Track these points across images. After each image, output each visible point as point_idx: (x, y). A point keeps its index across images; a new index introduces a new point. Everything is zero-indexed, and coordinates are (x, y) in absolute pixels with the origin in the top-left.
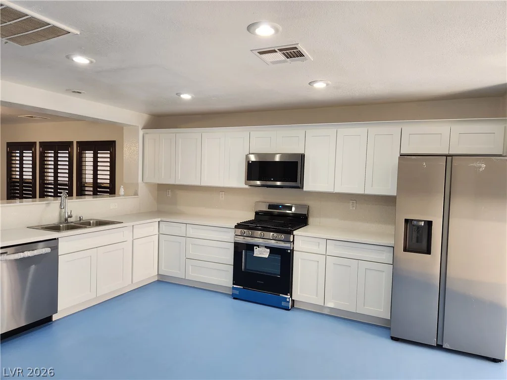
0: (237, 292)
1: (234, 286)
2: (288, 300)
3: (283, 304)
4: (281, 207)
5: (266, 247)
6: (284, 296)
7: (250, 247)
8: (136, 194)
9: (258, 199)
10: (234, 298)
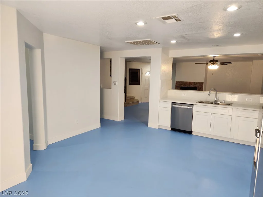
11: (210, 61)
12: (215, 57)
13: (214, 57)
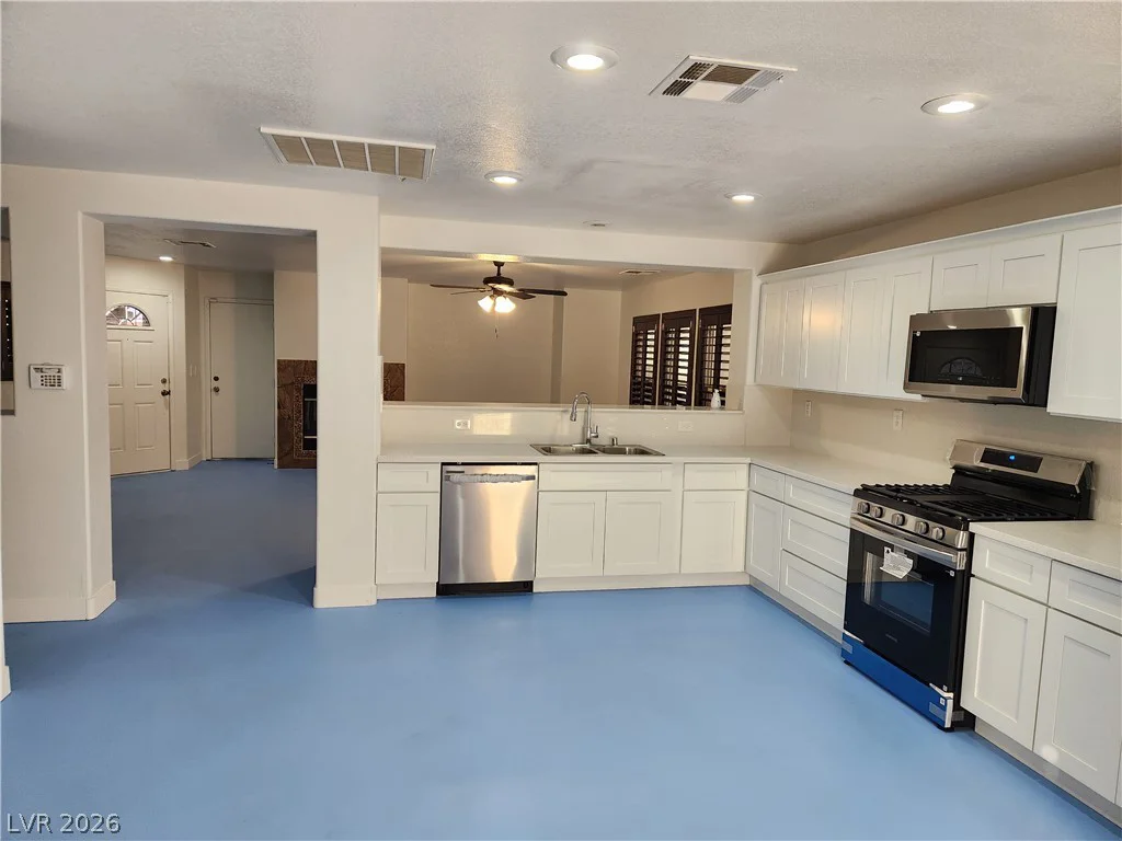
0: (849, 649)
1: (847, 633)
2: (942, 701)
3: (933, 709)
4: (1012, 458)
5: (909, 554)
6: (937, 689)
7: (878, 548)
8: (740, 409)
9: (969, 434)
10: (846, 662)
11: (487, 281)
12: (502, 264)
13: (499, 264)
